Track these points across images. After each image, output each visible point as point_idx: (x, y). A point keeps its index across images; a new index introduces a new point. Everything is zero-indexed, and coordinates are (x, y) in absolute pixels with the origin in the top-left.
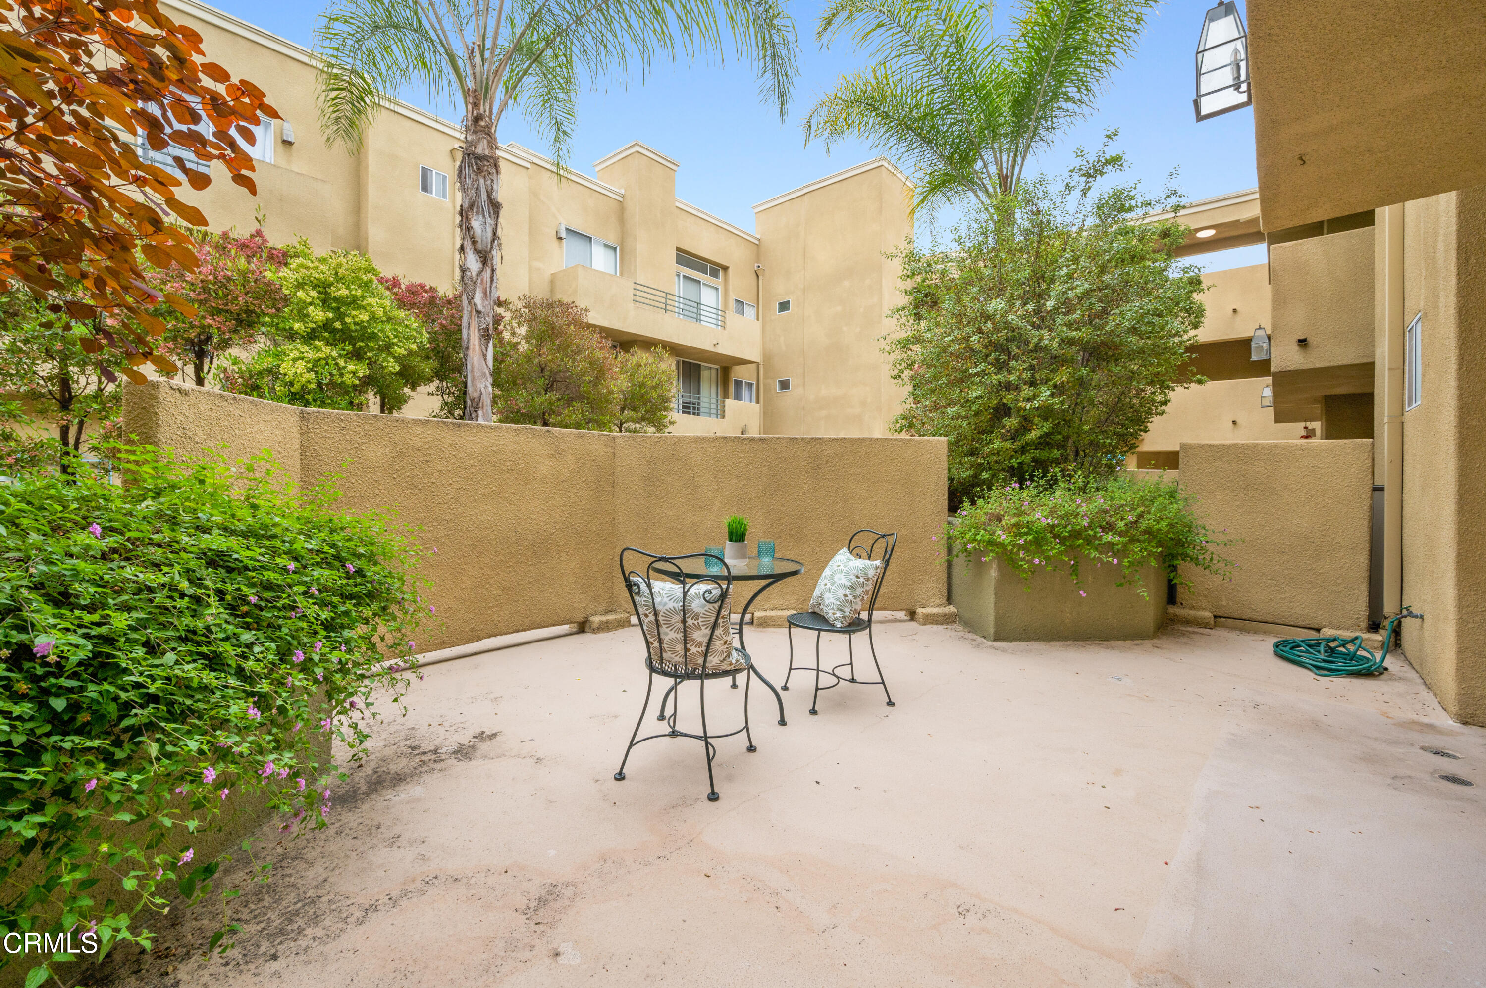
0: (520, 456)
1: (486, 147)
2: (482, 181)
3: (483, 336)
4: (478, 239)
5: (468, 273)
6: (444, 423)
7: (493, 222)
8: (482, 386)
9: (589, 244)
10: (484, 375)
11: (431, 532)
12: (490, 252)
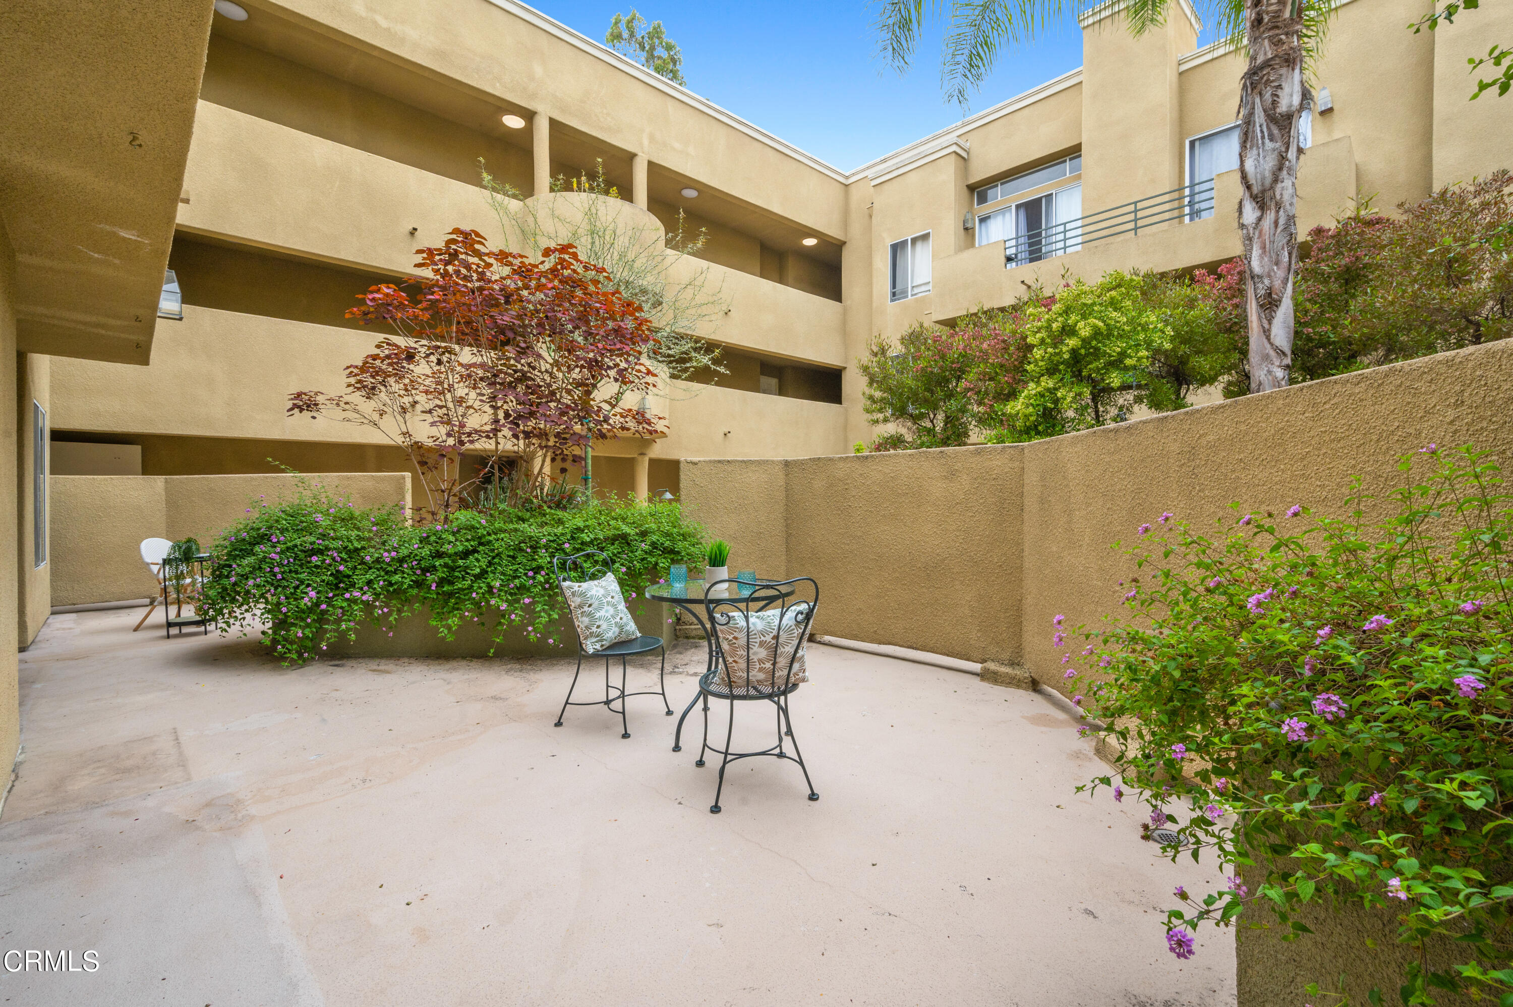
0: (913, 479)
2: (1257, 100)
5: (1246, 231)
7: (1279, 145)
12: (1272, 188)
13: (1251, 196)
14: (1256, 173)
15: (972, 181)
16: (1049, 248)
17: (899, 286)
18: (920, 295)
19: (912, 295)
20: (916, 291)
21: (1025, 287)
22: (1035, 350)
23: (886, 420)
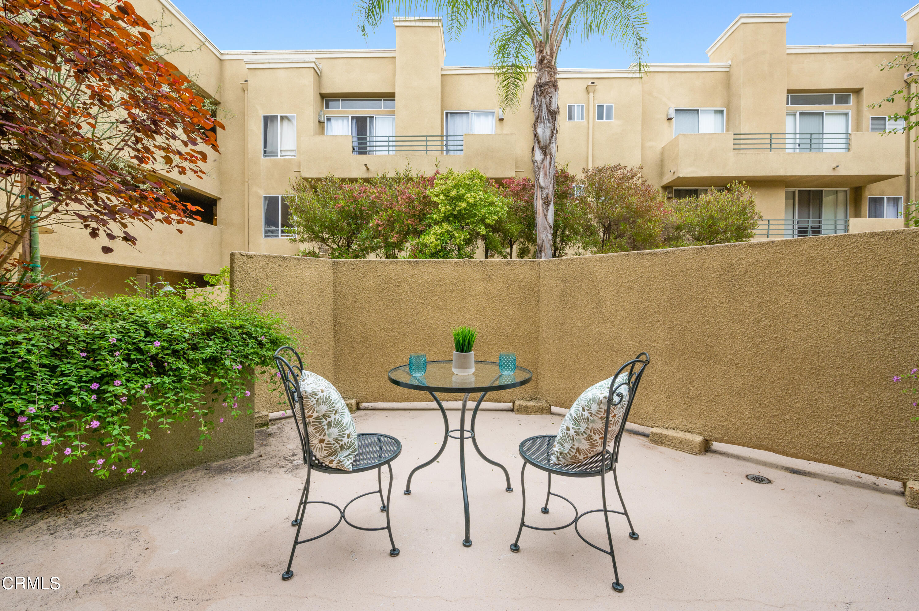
0: (459, 280)
1: (547, 76)
2: (543, 100)
3: (544, 203)
4: (541, 139)
5: (536, 164)
6: (408, 262)
7: (551, 125)
8: (544, 236)
9: (696, 115)
10: (545, 228)
11: (400, 329)
12: (549, 145)
13: (540, 147)
14: (543, 136)
15: (324, 91)
16: (371, 149)
17: (269, 148)
18: (287, 157)
19: (281, 156)
20: (283, 154)
21: (365, 168)
22: (440, 206)
23: (302, 241)
